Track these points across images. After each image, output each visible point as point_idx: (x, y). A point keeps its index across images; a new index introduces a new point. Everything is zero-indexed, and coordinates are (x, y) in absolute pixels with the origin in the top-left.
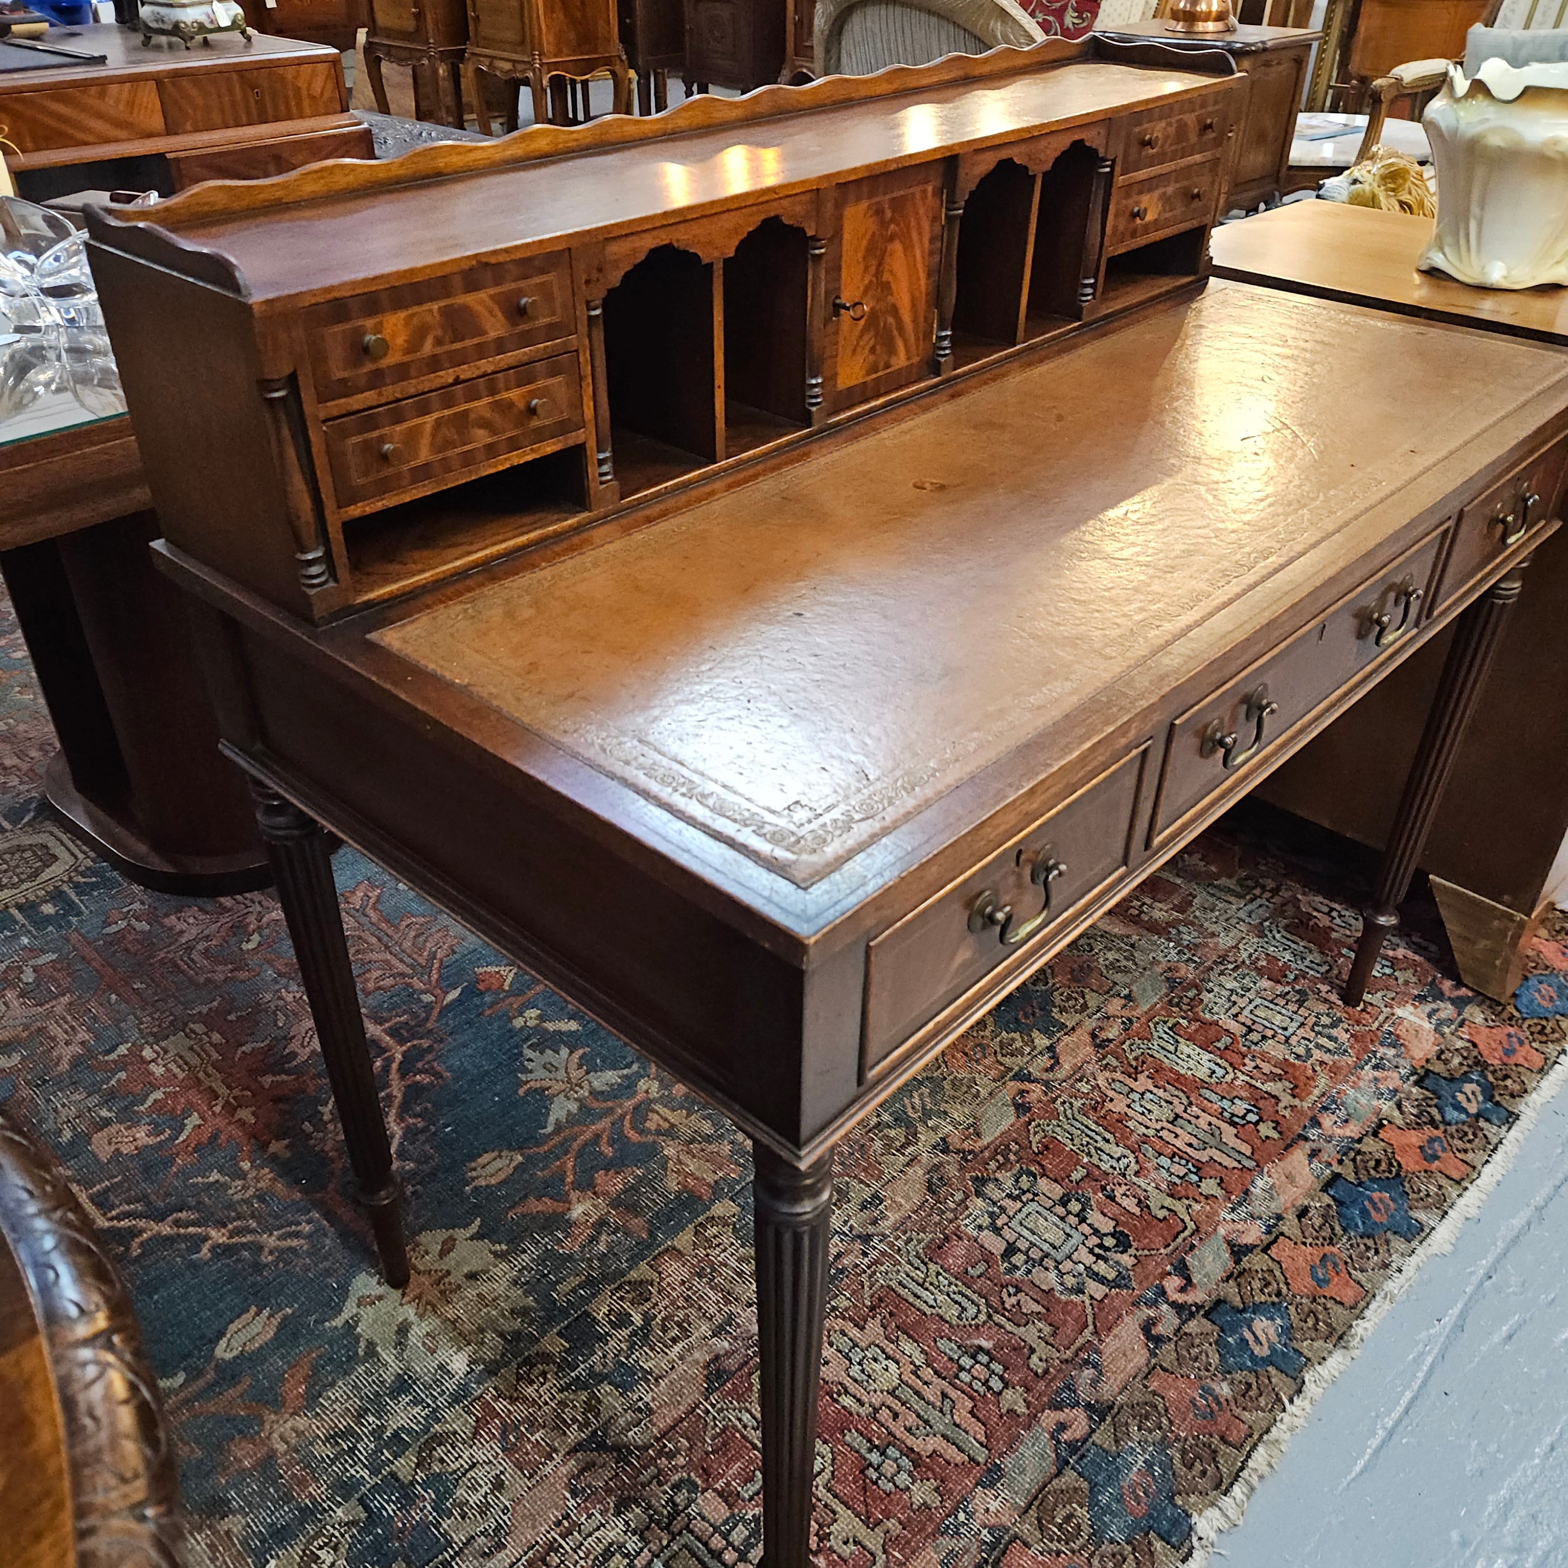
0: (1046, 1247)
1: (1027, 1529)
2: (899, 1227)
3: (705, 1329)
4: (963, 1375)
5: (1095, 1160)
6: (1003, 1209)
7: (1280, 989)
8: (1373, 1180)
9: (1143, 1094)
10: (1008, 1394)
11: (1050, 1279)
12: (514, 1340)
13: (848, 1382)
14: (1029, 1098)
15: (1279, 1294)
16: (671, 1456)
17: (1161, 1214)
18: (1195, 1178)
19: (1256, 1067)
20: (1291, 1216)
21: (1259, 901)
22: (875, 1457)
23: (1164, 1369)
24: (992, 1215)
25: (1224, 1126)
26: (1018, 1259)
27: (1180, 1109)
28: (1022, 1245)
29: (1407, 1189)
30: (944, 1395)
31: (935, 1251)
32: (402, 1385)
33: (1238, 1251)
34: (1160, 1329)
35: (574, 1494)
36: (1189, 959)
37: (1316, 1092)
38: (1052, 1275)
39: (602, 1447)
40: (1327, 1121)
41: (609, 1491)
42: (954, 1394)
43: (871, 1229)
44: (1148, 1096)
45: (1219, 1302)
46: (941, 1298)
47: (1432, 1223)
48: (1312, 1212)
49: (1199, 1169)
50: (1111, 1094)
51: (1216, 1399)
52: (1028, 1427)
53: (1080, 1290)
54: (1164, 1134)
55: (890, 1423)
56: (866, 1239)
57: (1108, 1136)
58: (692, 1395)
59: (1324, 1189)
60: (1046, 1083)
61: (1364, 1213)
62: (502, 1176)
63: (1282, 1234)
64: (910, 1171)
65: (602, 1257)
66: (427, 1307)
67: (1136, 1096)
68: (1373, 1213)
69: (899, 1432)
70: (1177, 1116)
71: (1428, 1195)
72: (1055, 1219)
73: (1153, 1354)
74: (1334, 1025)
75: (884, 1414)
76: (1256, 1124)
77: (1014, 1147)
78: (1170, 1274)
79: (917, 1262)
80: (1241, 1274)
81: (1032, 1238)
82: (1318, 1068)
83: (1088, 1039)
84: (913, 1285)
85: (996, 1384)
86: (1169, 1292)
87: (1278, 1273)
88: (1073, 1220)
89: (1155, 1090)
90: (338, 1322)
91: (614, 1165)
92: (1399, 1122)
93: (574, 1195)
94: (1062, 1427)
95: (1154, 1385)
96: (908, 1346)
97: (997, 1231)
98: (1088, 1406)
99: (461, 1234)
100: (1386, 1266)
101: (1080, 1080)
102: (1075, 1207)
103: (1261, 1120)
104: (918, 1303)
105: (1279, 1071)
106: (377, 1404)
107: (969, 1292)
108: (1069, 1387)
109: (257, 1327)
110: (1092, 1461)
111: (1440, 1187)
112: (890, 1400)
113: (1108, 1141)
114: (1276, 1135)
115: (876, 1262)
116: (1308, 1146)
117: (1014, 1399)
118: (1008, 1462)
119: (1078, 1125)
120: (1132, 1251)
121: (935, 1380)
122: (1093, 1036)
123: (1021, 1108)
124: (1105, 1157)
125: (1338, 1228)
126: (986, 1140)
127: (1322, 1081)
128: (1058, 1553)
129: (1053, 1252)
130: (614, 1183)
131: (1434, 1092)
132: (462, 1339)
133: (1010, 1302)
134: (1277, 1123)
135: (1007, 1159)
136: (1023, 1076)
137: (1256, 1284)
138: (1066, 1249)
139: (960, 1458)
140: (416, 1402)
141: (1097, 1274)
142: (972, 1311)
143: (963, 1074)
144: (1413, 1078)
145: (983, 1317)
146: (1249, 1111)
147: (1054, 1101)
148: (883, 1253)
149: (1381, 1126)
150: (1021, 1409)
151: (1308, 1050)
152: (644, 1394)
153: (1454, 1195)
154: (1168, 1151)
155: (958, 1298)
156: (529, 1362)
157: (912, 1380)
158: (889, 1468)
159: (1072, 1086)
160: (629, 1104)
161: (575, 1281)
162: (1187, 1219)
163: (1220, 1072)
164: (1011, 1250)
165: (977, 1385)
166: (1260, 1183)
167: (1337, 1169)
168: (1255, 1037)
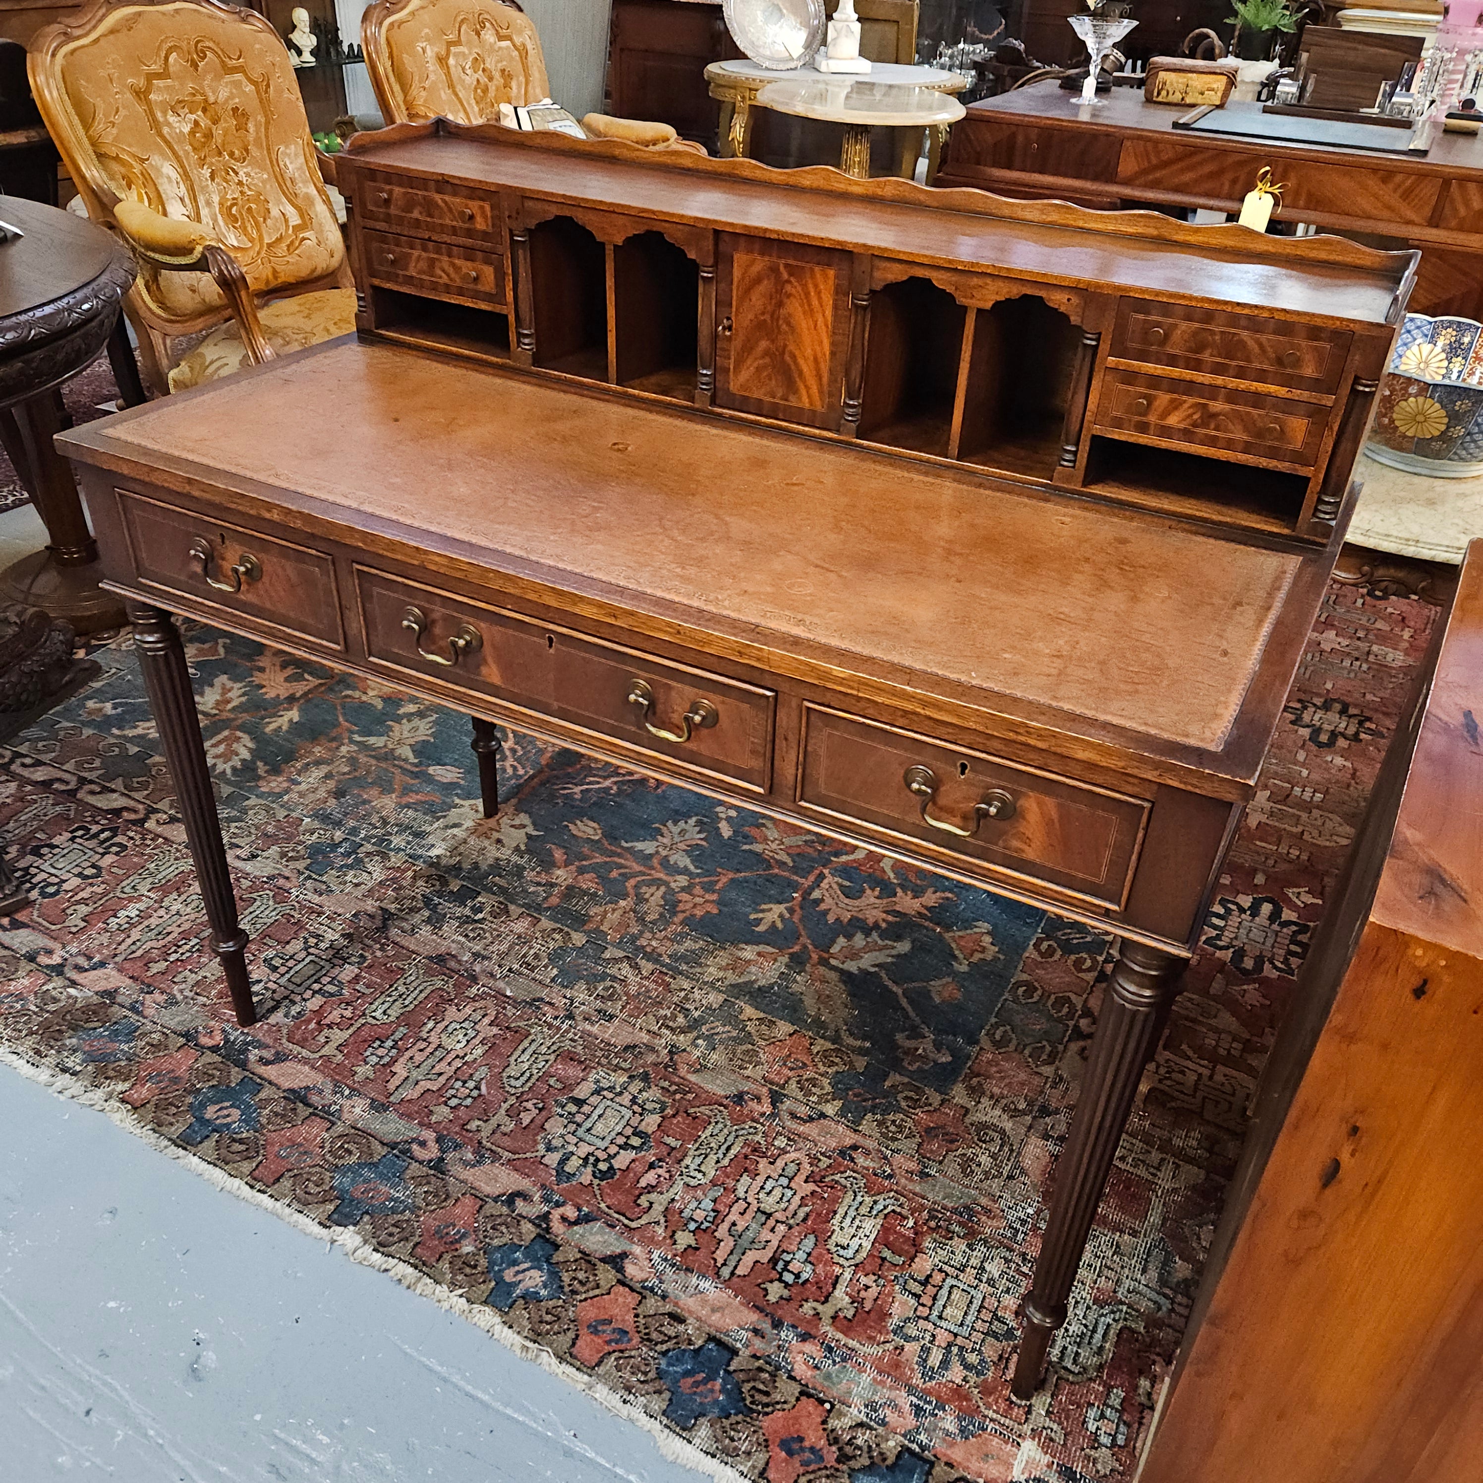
0: (588, 1124)
1: (339, 1128)
2: (585, 1034)
3: (477, 948)
4: (459, 1084)
5: (691, 1153)
6: (620, 1094)
7: (1009, 1317)
8: (738, 1387)
9: (788, 1187)
10: (446, 1110)
11: (556, 1127)
12: (456, 869)
13: (445, 1023)
14: (753, 1105)
15: (574, 1292)
16: (382, 949)
17: (643, 1201)
18: (692, 1226)
19: (867, 1287)
20: (669, 1308)
21: (1162, 1300)
22: (389, 1043)
23: (481, 1207)
24: (611, 1089)
25: (768, 1253)
26: (573, 1108)
27: (779, 1216)
28: (586, 1109)
29: (733, 1419)
30: (440, 1074)
31: (570, 1057)
32: (418, 835)
33: (616, 1261)
34: (519, 1203)
35: (354, 915)
36: (1017, 1231)
37: (852, 1343)
38: (561, 1131)
39: (385, 920)
40: (809, 1347)
41: (357, 928)
42: (442, 1080)
43: (579, 1018)
44: (789, 1193)
45: (557, 1247)
46: (526, 1066)
47: (697, 1441)
48: (681, 1328)
49: (704, 1231)
50: (780, 1163)
51: (458, 1241)
52: (421, 1124)
53: (549, 1149)
54: (742, 1205)
55: (416, 1048)
56: (570, 1016)
57: (726, 1162)
58: (426, 951)
59: (711, 1338)
60: (773, 1115)
61: (687, 1373)
62: (580, 834)
63: (645, 1297)
64: (643, 1034)
65: (525, 891)
66: (474, 831)
67: (784, 1181)
68: (690, 1380)
69: (408, 1054)
70: (769, 1216)
71: (732, 1439)
72: (619, 1128)
73: (496, 1199)
74: (967, 1367)
75: (422, 1045)
76: (780, 1280)
77: (690, 1096)
78: (579, 1210)
79: (554, 1048)
80: (589, 1262)
81: (595, 1116)
82: (890, 1346)
83: (848, 1142)
84: (533, 1047)
85: (453, 1102)
86: (561, 1210)
87: (597, 1292)
88: (621, 1140)
89: (797, 1198)
90: (457, 801)
91: (603, 880)
92: (833, 1423)
93: (573, 868)
94: (423, 1144)
95: (468, 1200)
96: (479, 1051)
97: (597, 1092)
98: (442, 1159)
99: (530, 830)
100: (628, 1389)
101: (789, 1139)
102: (636, 1141)
103: (787, 1285)
104: (518, 1053)
105: (868, 1306)
106: (403, 828)
107: (533, 1080)
108: (457, 1147)
109: (449, 775)
110: (395, 1164)
111: (748, 1454)
112: (433, 1046)
113: (718, 1162)
114: (772, 1298)
115: (550, 1026)
116: (766, 1326)
117: (442, 1113)
118: (392, 1115)
119: (731, 1139)
120: (596, 1182)
121: (453, 1068)
122: (855, 1147)
123: (739, 1098)
124: (698, 1161)
125: (664, 1347)
126: (692, 1078)
127: (874, 1350)
128: (322, 1147)
129: (583, 1129)
130: (588, 882)
131: (895, 1464)
132: (453, 850)
133: (529, 1105)
134: (789, 1300)
135: (675, 1092)
136: (776, 1098)
137: (581, 1275)
138: (588, 1137)
139: (391, 1086)
140: (408, 843)
141: (568, 1159)
142: (518, 1084)
143: (763, 1057)
144: (914, 1447)
145: (513, 1091)
146: (797, 1276)
147: (754, 1120)
148: (559, 1028)
149: (822, 1402)
150: (434, 1119)
151: (916, 1339)
152: (425, 931)
153: (742, 1468)
154: (721, 1208)
155: (528, 1074)
156: (440, 878)
157: (453, 1055)
158: (381, 1051)
159: (779, 1134)
160: (661, 875)
161: (502, 882)
162: (643, 1221)
163: (849, 1253)
164: (580, 1103)
165: (453, 1092)
166: (705, 1284)
167: (744, 1353)
168: (916, 1288)
